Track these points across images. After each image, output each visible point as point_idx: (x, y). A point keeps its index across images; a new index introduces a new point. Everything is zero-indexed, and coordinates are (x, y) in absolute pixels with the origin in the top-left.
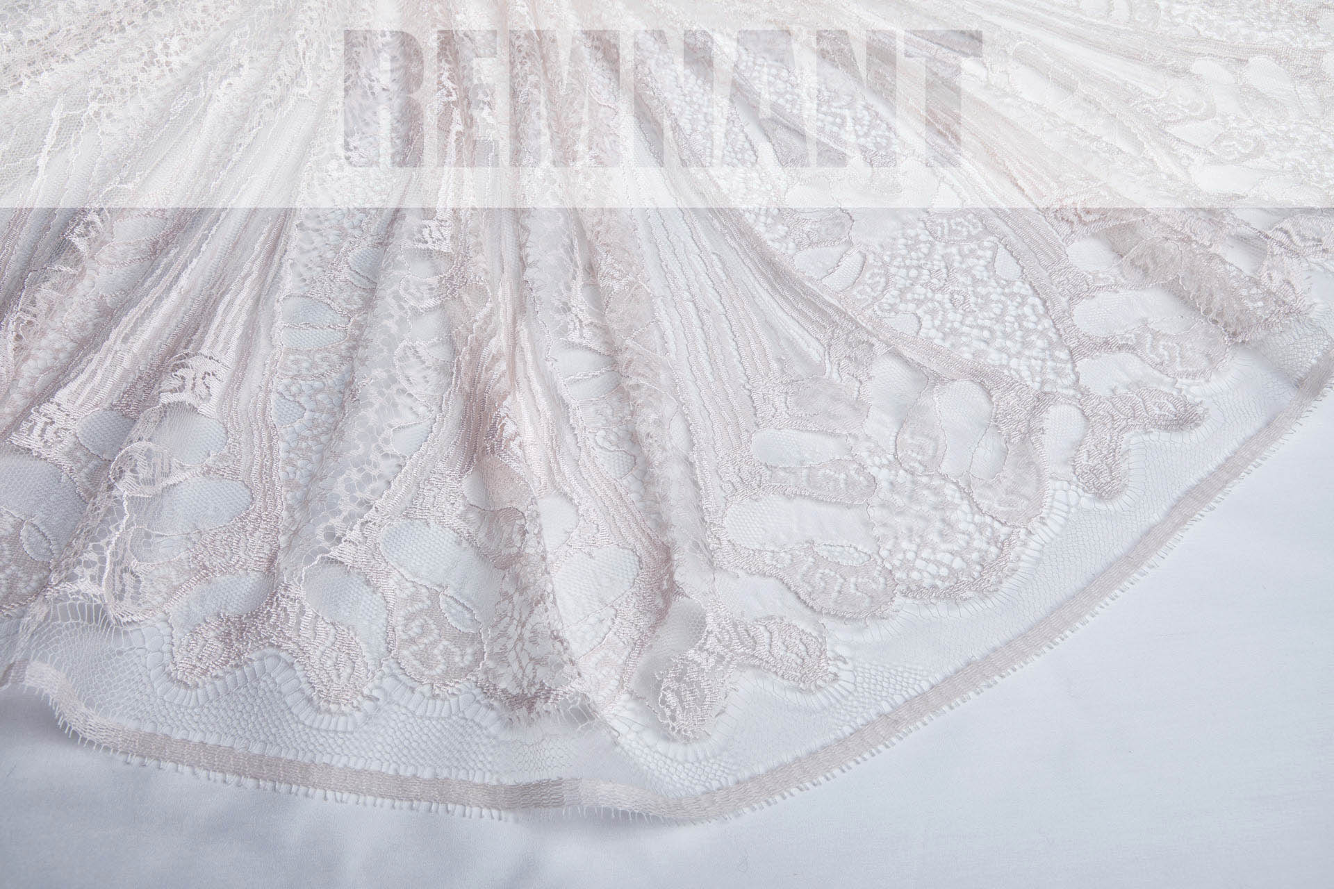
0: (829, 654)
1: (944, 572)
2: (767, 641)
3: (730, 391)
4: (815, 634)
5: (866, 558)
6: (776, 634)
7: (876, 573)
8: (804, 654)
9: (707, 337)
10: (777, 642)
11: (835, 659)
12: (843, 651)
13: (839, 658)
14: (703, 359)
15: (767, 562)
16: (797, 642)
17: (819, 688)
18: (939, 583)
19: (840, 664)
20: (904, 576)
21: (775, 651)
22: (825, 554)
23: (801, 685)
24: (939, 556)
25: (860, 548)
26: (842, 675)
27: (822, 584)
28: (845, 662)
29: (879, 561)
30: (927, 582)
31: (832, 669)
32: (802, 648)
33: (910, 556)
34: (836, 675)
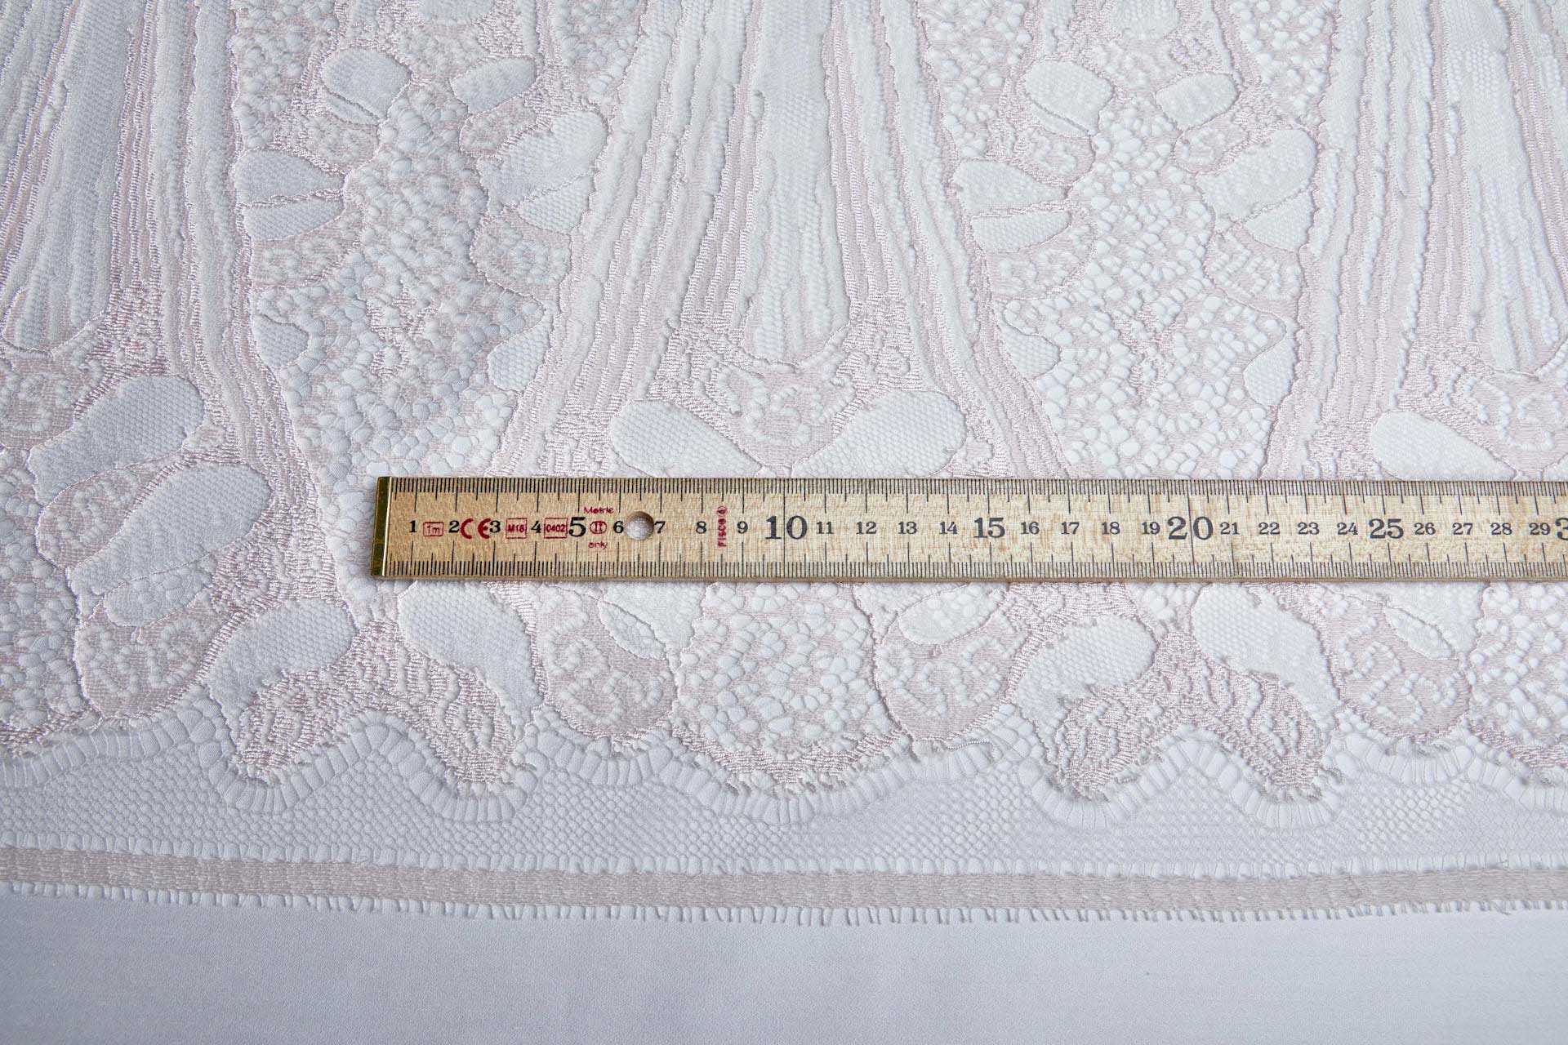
0: (1325, 762)
1: (1542, 722)
2: (1252, 704)
3: (1383, 331)
4: (1322, 725)
5: (1448, 653)
6: (1268, 702)
7: (1447, 681)
8: (1292, 744)
9: (1385, 233)
10: (1265, 713)
11: (1329, 771)
12: (1344, 765)
13: (1334, 773)
14: (1365, 266)
15: (1312, 600)
16: (1292, 724)
17: (1287, 798)
18: (1526, 735)
19: (1331, 780)
20: (1485, 702)
21: (1255, 723)
22: (1394, 622)
23: (1267, 785)
24: (1549, 699)
25: (1446, 635)
26: (1329, 798)
27: (1370, 664)
28: (1339, 782)
29: (1462, 666)
30: (1510, 727)
31: (1317, 781)
32: (1294, 735)
33: (1510, 678)
34: (1318, 791)
